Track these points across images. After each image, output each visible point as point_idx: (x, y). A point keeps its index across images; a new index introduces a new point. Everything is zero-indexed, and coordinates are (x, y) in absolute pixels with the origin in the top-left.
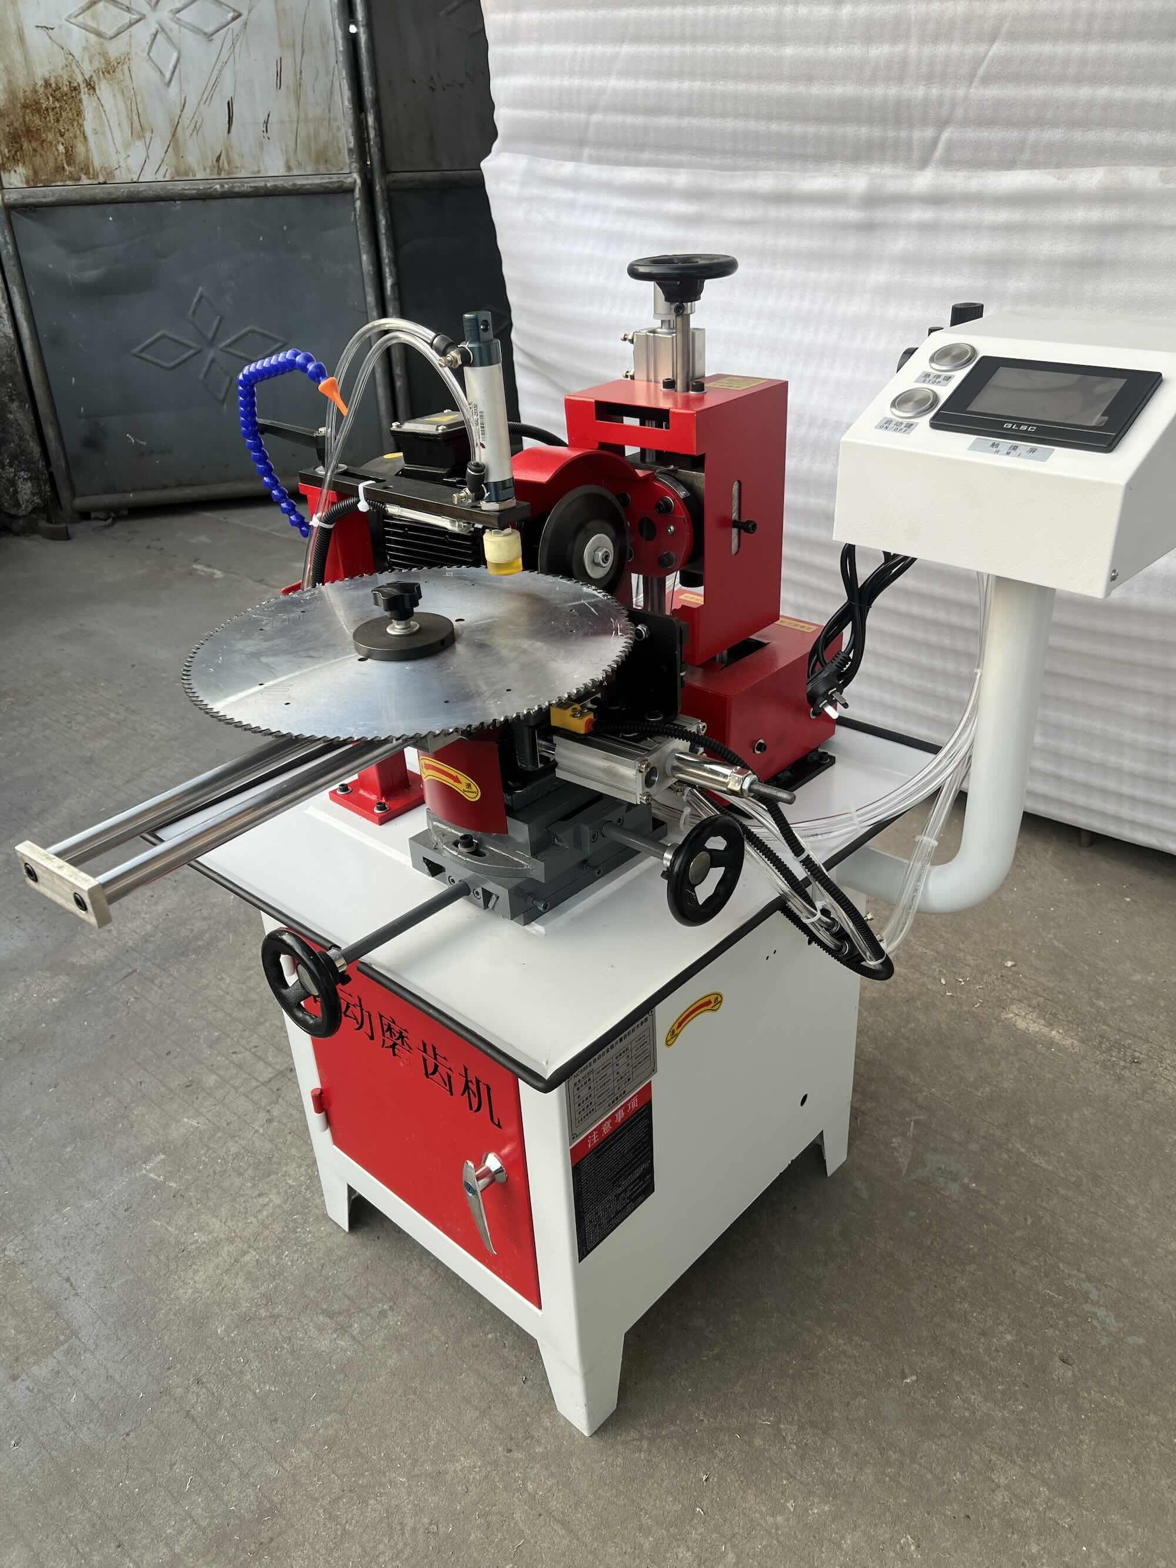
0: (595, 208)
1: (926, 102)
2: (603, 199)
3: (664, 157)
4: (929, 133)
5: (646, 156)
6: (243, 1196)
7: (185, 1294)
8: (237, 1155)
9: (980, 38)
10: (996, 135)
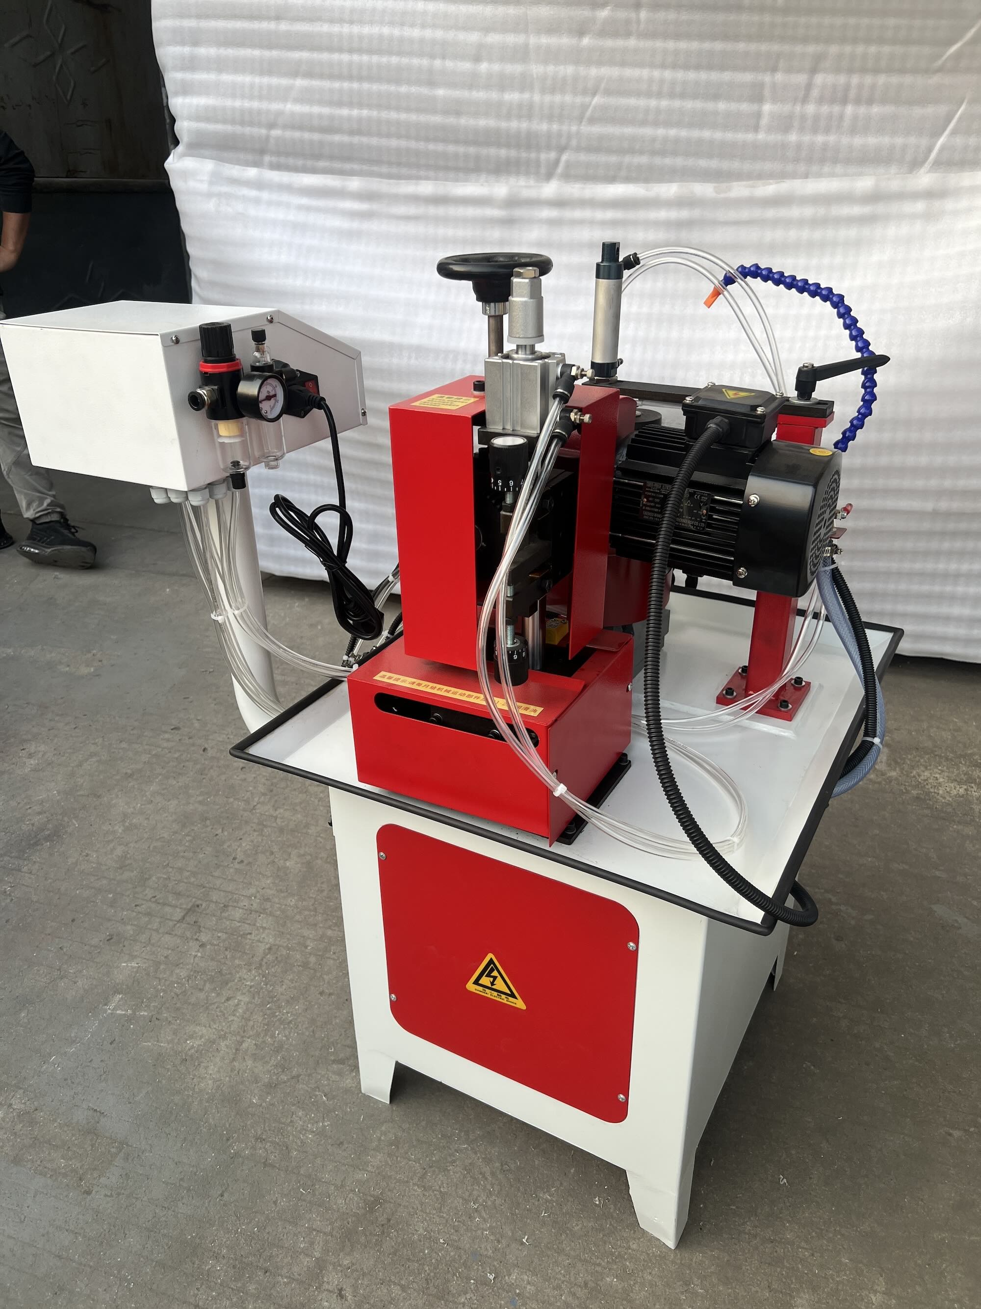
0: (279, 204)
1: (549, 135)
2: (285, 197)
3: (337, 165)
4: (553, 155)
5: (322, 164)
6: (214, 1004)
7: (208, 1085)
8: (189, 978)
9: (585, 92)
10: (602, 158)
